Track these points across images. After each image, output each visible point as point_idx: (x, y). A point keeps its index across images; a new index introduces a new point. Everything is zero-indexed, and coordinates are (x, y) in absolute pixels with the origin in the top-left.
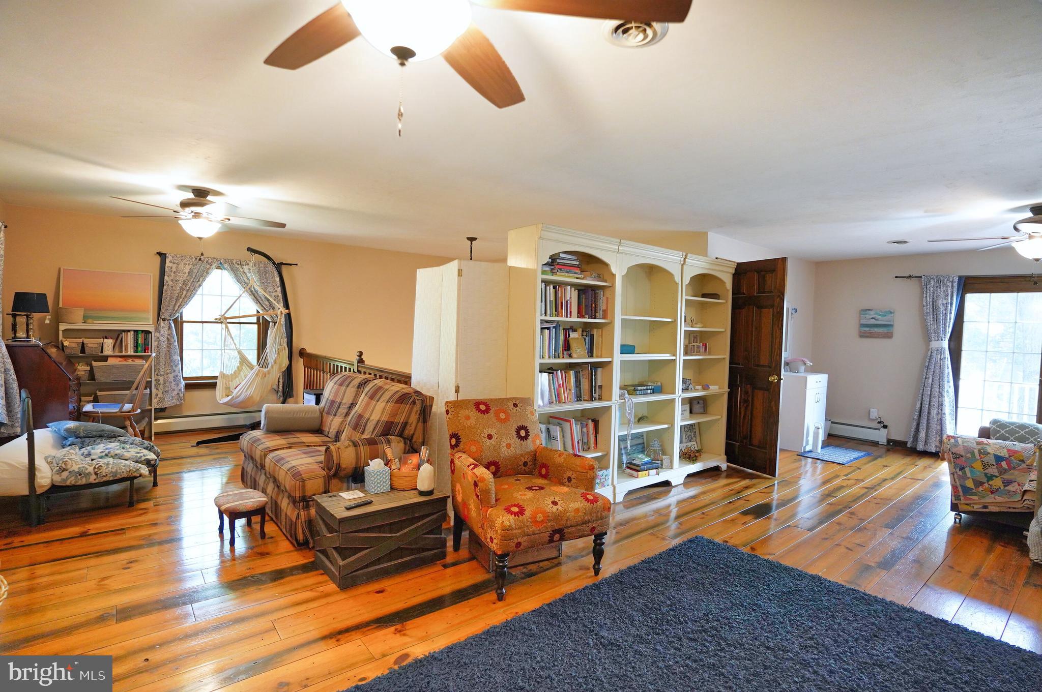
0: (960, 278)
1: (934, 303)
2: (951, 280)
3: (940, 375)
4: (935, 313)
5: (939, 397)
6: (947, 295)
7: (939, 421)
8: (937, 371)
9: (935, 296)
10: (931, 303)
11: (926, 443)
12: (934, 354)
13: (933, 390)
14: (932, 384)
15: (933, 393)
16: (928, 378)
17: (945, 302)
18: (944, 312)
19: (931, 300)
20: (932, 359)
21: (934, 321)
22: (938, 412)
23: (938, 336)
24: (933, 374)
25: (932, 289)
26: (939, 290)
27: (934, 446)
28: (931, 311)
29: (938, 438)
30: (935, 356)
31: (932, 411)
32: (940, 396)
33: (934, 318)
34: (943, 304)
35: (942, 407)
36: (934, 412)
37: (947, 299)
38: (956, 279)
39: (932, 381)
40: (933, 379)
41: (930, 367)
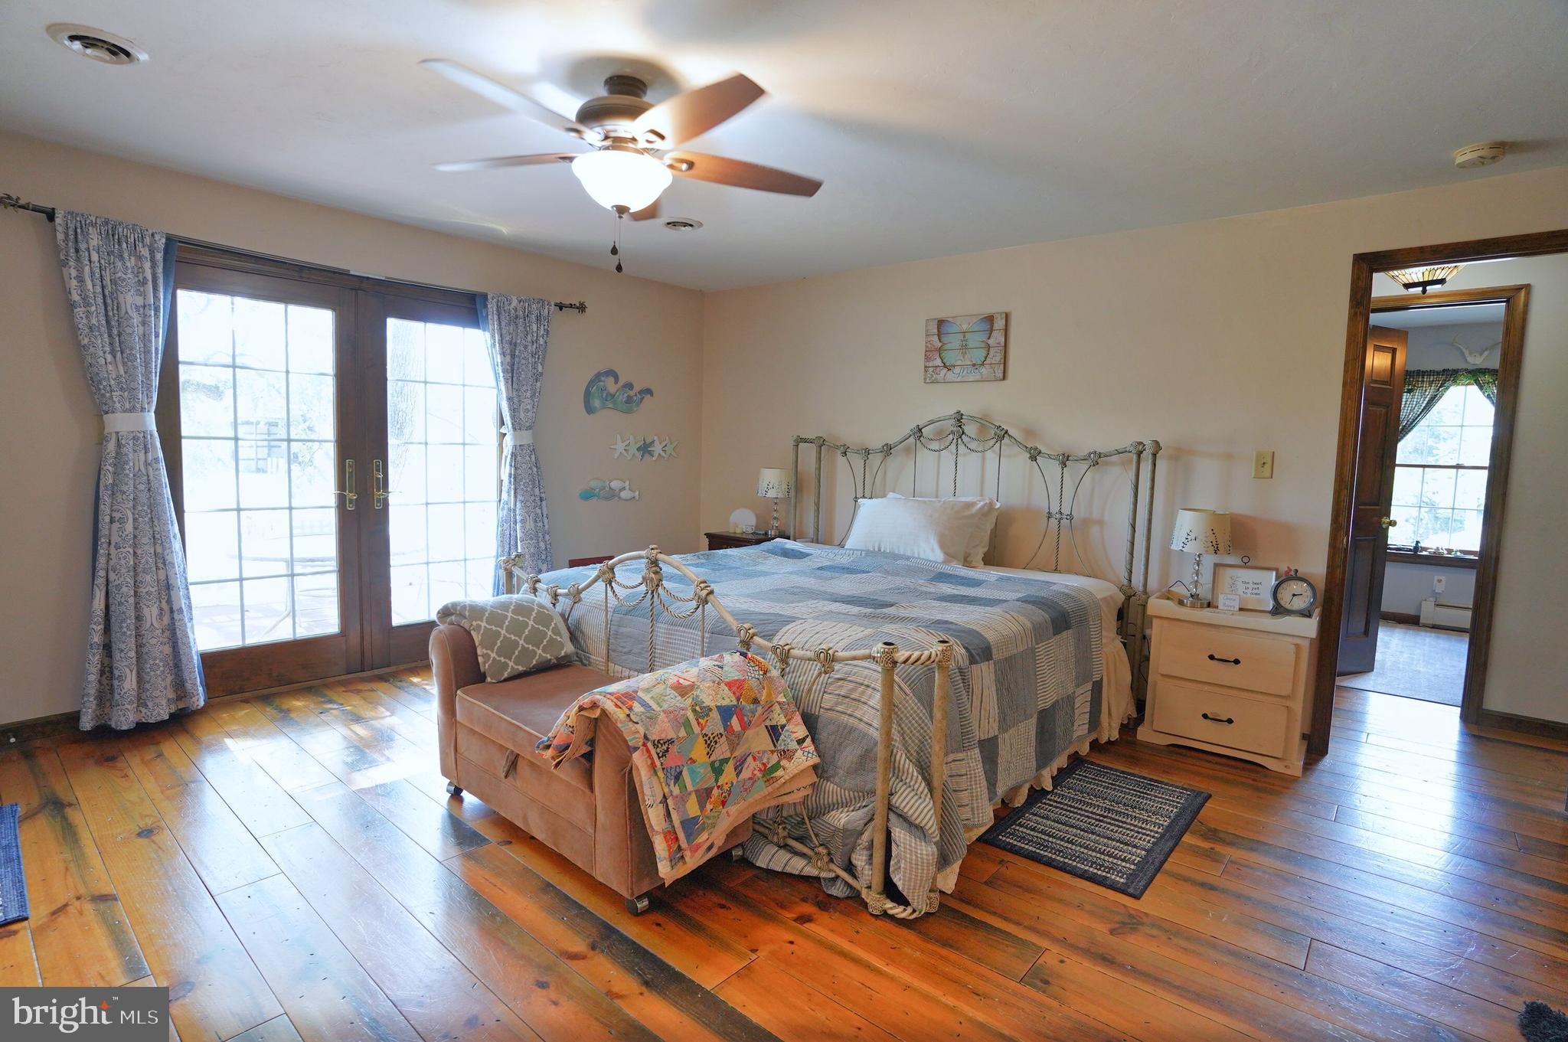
0: (170, 240)
1: (109, 301)
2: (148, 240)
3: (150, 507)
4: (115, 332)
5: (157, 568)
6: (144, 283)
7: (167, 633)
8: (143, 497)
9: (107, 280)
10: (100, 300)
11: (141, 703)
12: (128, 449)
13: (139, 552)
14: (135, 537)
15: (143, 561)
16: (122, 521)
17: (139, 301)
18: (141, 329)
19: (99, 289)
20: (126, 463)
21: (113, 353)
22: (161, 609)
23: (133, 398)
24: (134, 507)
25: (95, 257)
26: (119, 264)
27: (164, 702)
28: (104, 322)
29: (169, 679)
30: (131, 456)
31: (146, 612)
32: (160, 565)
33: (111, 344)
34: (137, 307)
35: (169, 596)
36: (151, 613)
37: (144, 295)
38: (161, 243)
39: (135, 528)
40: (135, 520)
41: (124, 488)
